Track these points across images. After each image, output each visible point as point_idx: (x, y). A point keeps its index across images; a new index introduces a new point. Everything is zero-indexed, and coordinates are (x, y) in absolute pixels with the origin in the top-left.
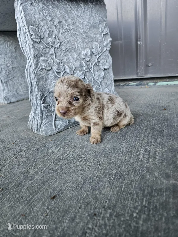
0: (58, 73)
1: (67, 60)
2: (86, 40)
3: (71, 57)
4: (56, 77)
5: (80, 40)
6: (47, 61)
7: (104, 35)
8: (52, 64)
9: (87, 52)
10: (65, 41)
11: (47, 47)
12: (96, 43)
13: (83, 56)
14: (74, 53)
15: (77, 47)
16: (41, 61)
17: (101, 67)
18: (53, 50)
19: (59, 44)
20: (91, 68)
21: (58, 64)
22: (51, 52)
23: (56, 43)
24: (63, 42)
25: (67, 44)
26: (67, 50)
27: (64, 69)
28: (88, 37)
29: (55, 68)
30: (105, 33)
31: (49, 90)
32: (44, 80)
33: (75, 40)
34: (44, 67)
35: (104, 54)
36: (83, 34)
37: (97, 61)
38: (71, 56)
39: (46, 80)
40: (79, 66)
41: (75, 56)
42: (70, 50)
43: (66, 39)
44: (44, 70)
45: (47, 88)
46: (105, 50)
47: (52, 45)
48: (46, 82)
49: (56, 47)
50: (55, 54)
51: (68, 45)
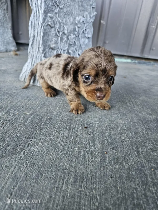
0: (59, 32)
1: (65, 21)
2: (81, 8)
3: (68, 21)
4: (56, 35)
5: (77, 7)
6: (53, 18)
7: (93, 7)
8: (56, 22)
9: (80, 19)
10: (68, 3)
11: (54, 5)
12: (87, 13)
13: (77, 22)
14: (71, 17)
15: (74, 13)
16: (48, 17)
17: (86, 35)
18: (58, 10)
19: (63, 6)
20: (80, 34)
21: (60, 24)
22: (56, 11)
23: (61, 4)
24: (66, 5)
25: (68, 7)
26: (67, 12)
27: (63, 30)
28: (82, 6)
29: (57, 26)
30: (93, 6)
31: (49, 45)
32: (48, 35)
33: (74, 5)
34: (50, 24)
35: (89, 25)
36: (80, 2)
37: (85, 29)
38: (69, 18)
39: (49, 36)
40: (72, 30)
41: (72, 20)
42: (69, 14)
43: (68, 2)
44: (49, 26)
45: (48, 44)
46: (91, 21)
47: (58, 4)
48: (48, 37)
49: (61, 7)
50: (59, 13)
51: (69, 9)
